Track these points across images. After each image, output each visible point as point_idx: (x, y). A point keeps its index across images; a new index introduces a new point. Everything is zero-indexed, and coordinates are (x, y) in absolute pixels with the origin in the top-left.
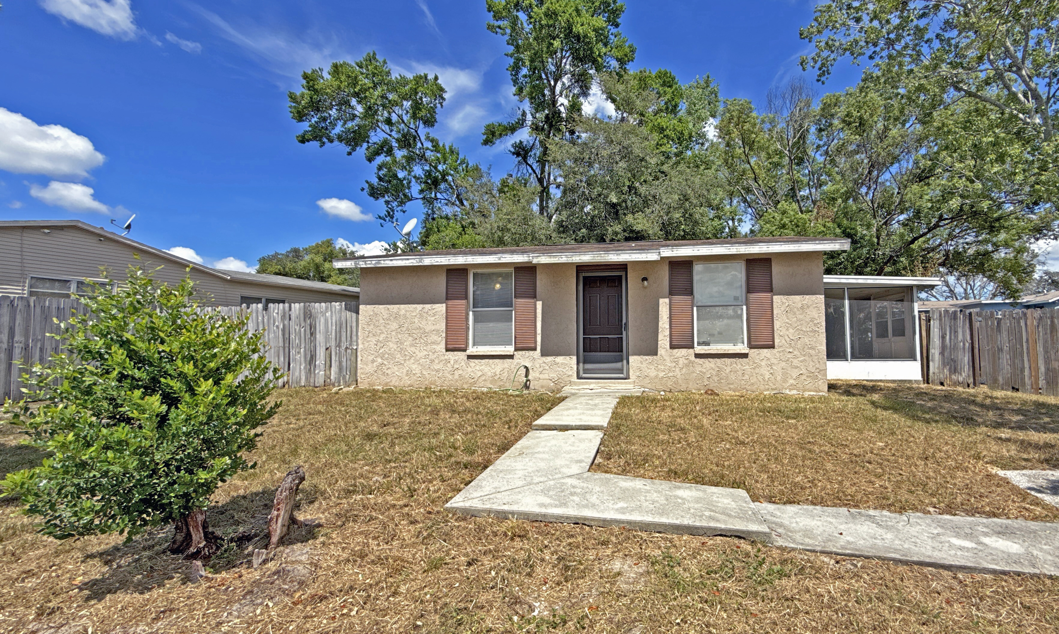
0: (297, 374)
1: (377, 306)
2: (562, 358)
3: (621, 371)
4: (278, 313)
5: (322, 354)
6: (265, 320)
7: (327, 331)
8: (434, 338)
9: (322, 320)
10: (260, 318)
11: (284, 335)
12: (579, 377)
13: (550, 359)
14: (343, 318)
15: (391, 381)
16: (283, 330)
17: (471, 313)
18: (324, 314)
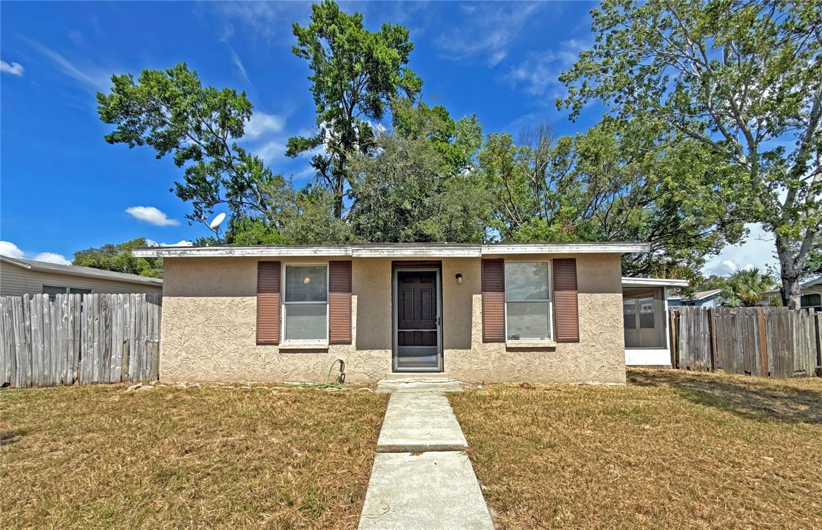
0: (89, 369)
1: (182, 298)
2: (377, 351)
3: (435, 364)
4: (67, 304)
5: (118, 348)
6: (52, 312)
7: (125, 324)
8: (245, 331)
9: (120, 312)
10: (46, 310)
11: (74, 327)
12: (394, 371)
13: (365, 352)
14: (143, 310)
15: (197, 376)
16: (74, 323)
17: (283, 306)
18: (121, 305)
